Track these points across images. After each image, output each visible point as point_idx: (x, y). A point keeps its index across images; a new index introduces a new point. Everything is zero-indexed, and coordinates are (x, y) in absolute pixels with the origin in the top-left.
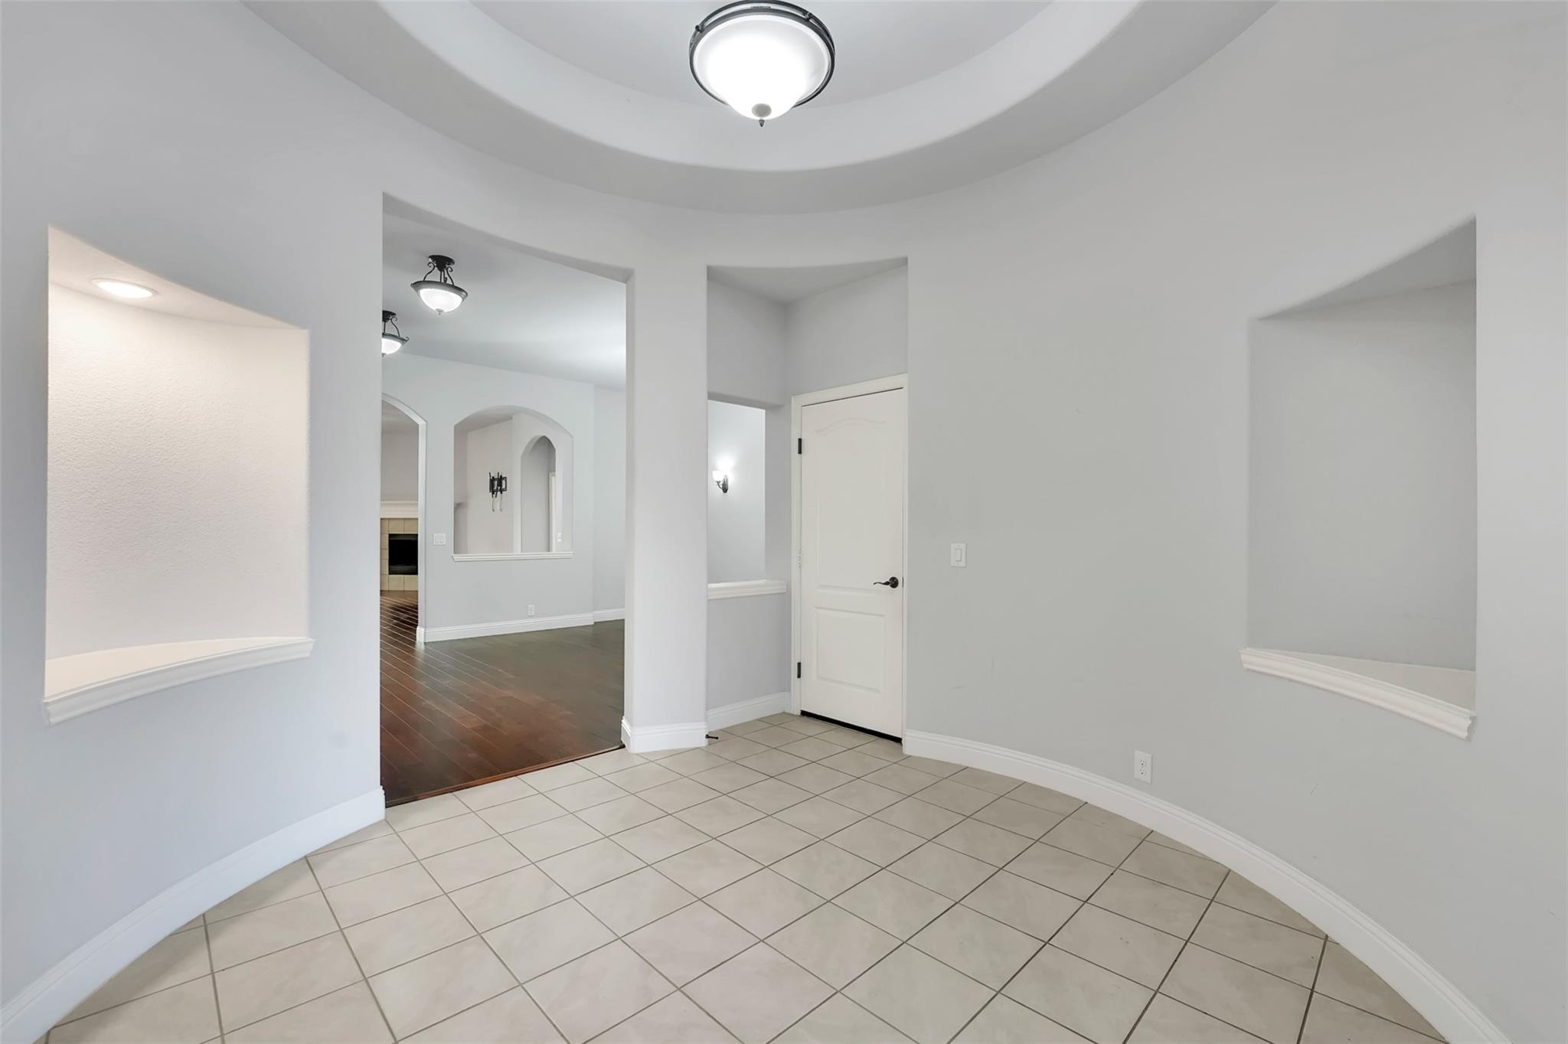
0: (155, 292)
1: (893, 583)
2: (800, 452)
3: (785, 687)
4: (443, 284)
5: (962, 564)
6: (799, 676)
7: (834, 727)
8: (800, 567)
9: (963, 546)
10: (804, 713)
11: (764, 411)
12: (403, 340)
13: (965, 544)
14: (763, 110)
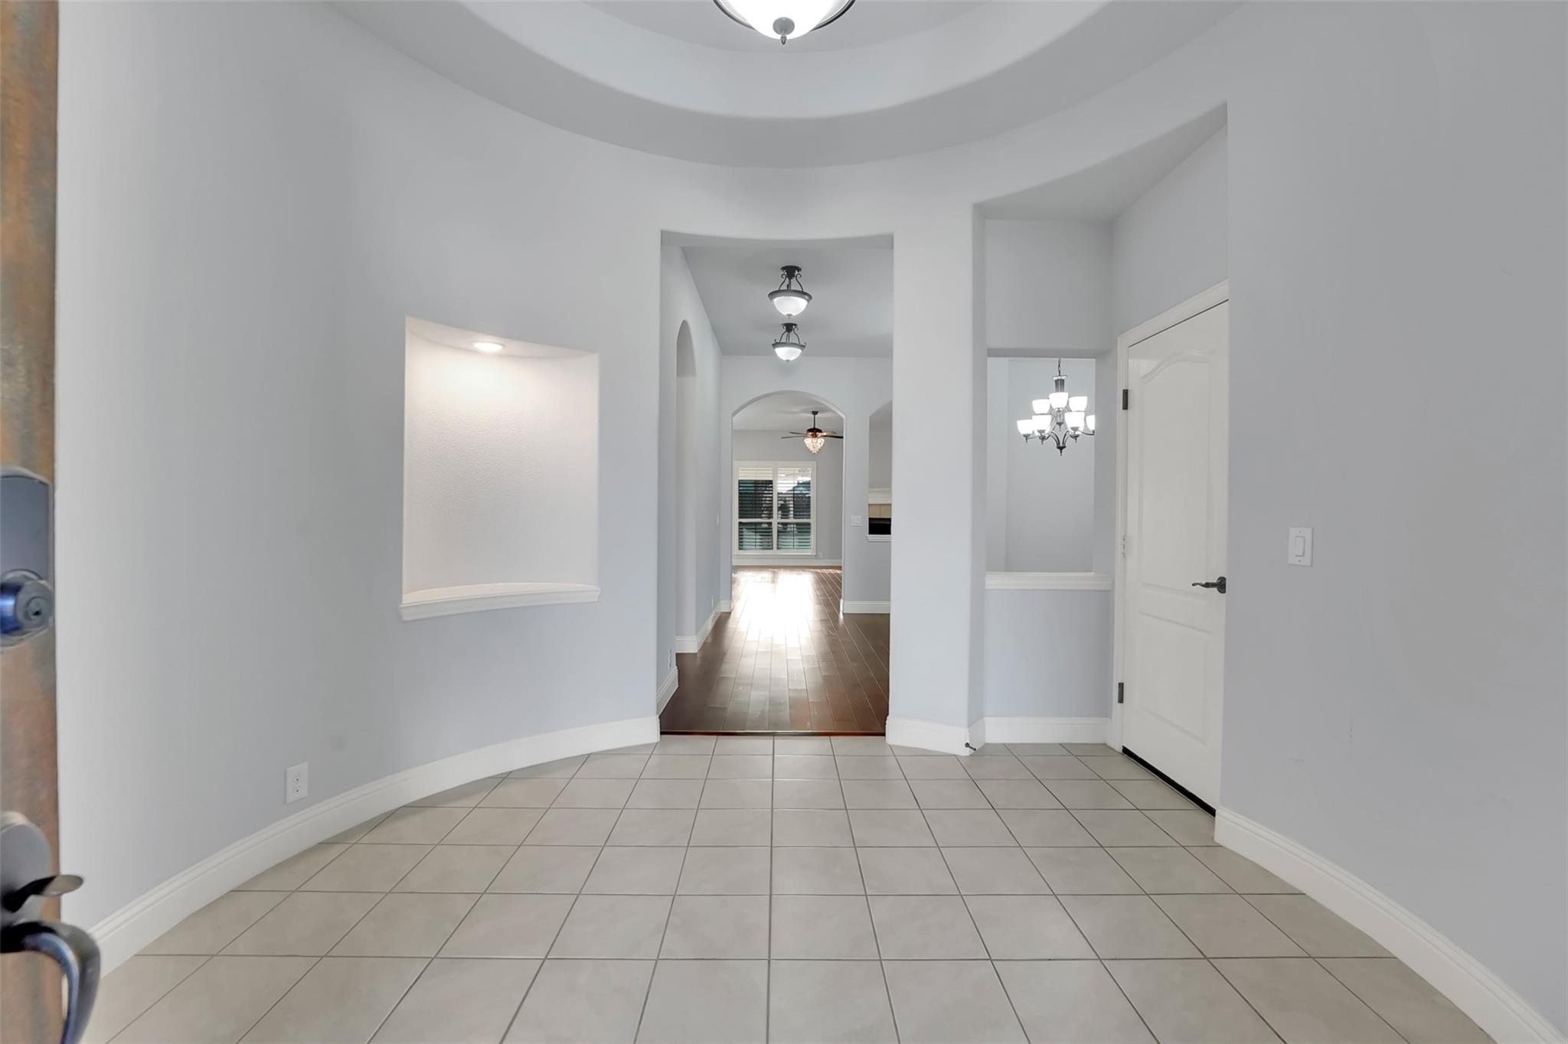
0: (503, 346)
1: (1221, 585)
2: (1125, 407)
3: (1105, 712)
4: (789, 291)
5: (1307, 561)
6: (1121, 700)
7: (1154, 778)
8: (1124, 557)
9: (1308, 533)
10: (1126, 751)
11: (1094, 360)
12: (802, 347)
13: (1310, 530)
14: (784, 26)
